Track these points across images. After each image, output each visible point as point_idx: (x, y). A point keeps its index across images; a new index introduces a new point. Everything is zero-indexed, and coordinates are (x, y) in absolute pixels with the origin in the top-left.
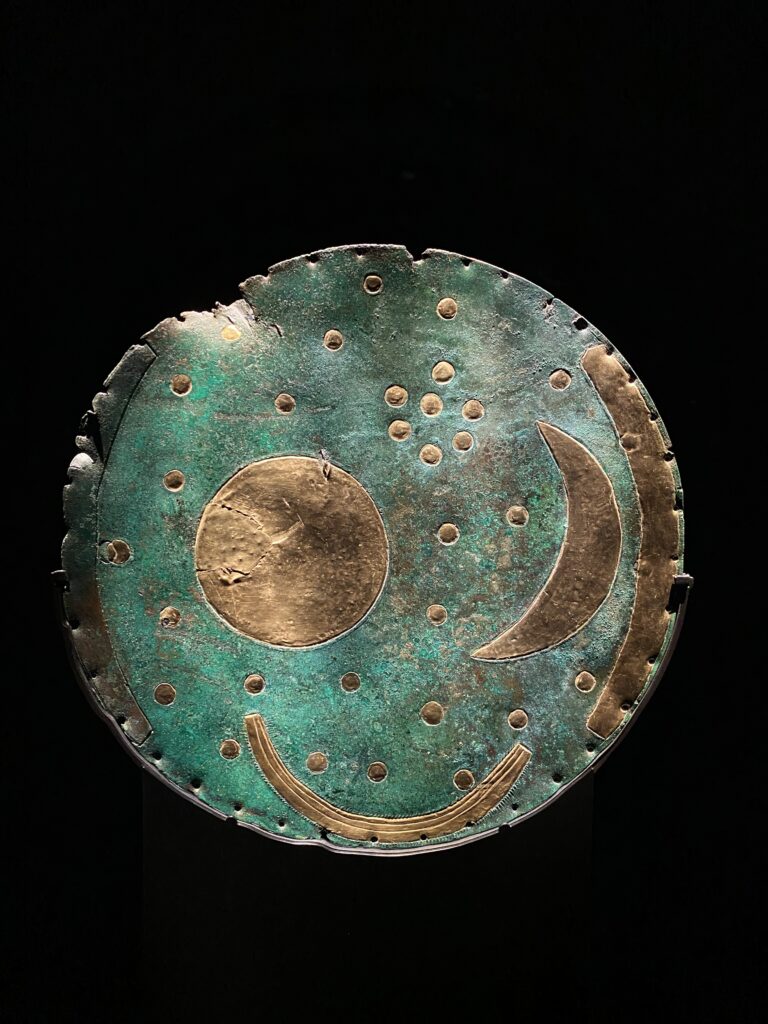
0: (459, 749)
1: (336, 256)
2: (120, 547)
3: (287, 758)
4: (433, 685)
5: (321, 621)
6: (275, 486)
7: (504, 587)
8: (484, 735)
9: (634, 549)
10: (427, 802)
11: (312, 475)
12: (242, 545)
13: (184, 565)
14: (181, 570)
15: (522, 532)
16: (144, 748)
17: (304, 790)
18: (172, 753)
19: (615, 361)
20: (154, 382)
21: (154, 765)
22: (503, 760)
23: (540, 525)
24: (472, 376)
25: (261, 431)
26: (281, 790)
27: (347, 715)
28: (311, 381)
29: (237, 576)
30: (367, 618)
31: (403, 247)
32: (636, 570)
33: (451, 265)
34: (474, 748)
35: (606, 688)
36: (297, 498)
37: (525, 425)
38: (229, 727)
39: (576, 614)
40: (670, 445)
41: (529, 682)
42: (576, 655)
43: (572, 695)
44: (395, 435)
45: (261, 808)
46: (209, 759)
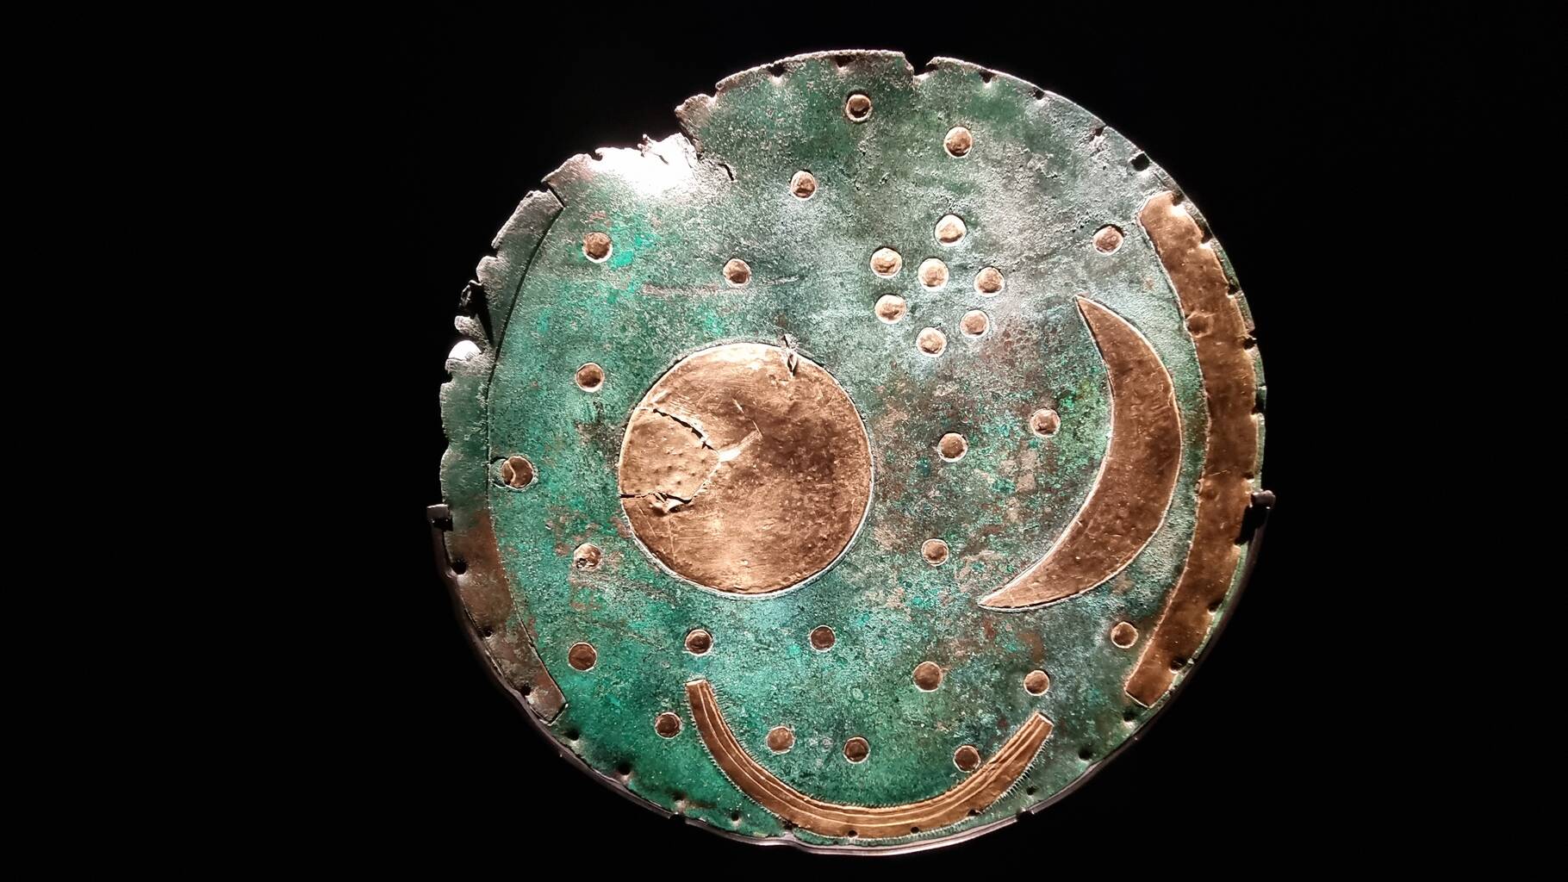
0: (961, 721)
1: (809, 67)
2: (520, 466)
3: (742, 734)
4: (929, 641)
5: (784, 561)
6: (725, 384)
7: (1025, 515)
8: (994, 703)
9: (1195, 466)
10: (920, 787)
11: (772, 369)
12: (681, 462)
13: (604, 489)
14: (600, 496)
15: (1051, 445)
16: (554, 726)
17: (763, 774)
18: (592, 731)
19: (1184, 213)
20: (559, 242)
21: (570, 748)
22: (1018, 732)
23: (1075, 434)
24: (988, 235)
25: (705, 309)
26: (735, 775)
27: (818, 678)
28: (773, 241)
29: (673, 503)
30: (843, 558)
31: (901, 54)
32: (1197, 492)
33: (966, 80)
34: (980, 719)
35: (1150, 642)
36: (752, 399)
37: (1059, 300)
38: (666, 696)
39: (1117, 550)
40: (1253, 328)
41: (1053, 636)
42: (1114, 602)
43: (1107, 652)
44: (884, 315)
45: (709, 798)
46: (643, 737)
